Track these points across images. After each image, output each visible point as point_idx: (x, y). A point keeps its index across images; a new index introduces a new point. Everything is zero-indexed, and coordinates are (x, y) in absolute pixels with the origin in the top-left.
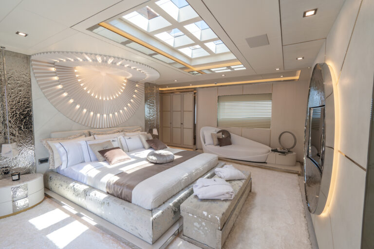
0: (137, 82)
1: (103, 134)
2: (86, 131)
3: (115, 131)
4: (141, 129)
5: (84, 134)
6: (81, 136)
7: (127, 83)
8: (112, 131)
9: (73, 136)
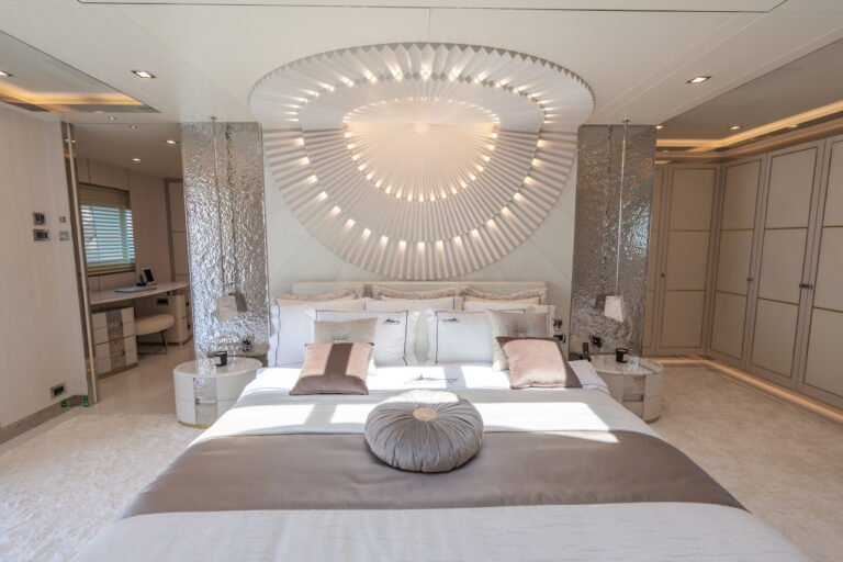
0: (542, 132)
1: (403, 297)
2: (359, 286)
3: (444, 290)
4: (543, 291)
5: (354, 292)
6: (347, 295)
7: (498, 143)
8: (433, 292)
9: (329, 295)
